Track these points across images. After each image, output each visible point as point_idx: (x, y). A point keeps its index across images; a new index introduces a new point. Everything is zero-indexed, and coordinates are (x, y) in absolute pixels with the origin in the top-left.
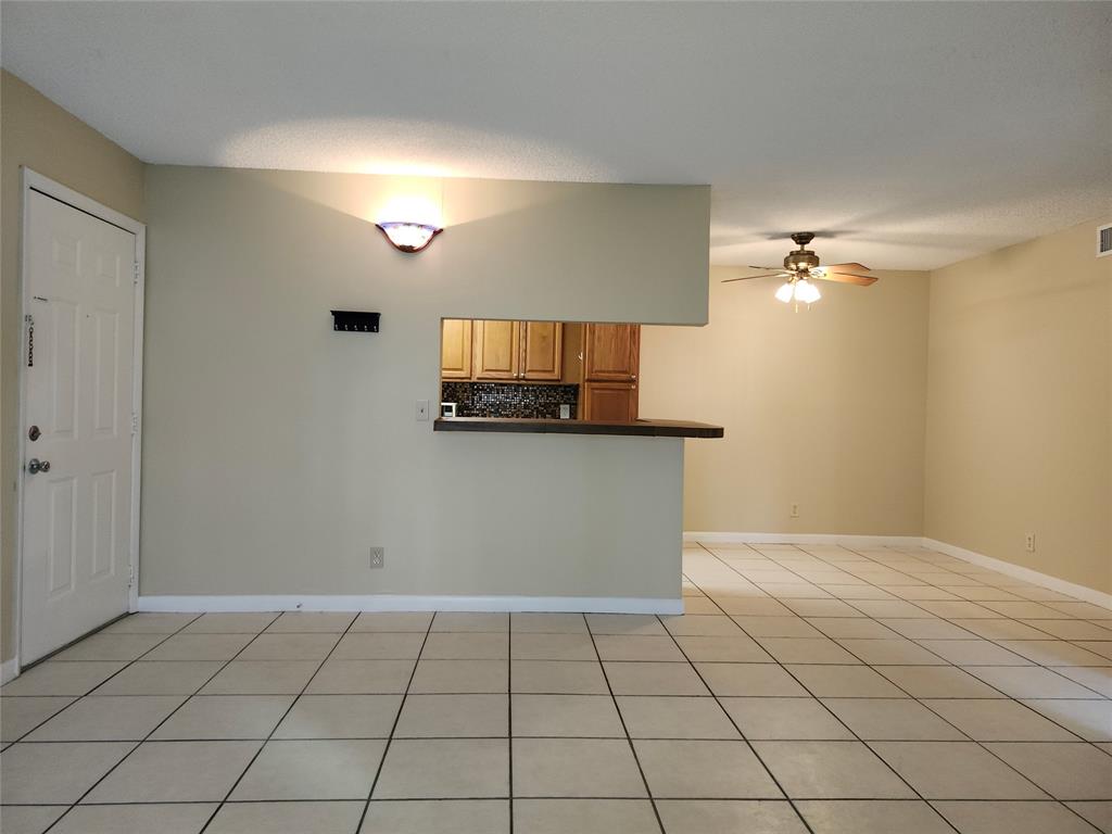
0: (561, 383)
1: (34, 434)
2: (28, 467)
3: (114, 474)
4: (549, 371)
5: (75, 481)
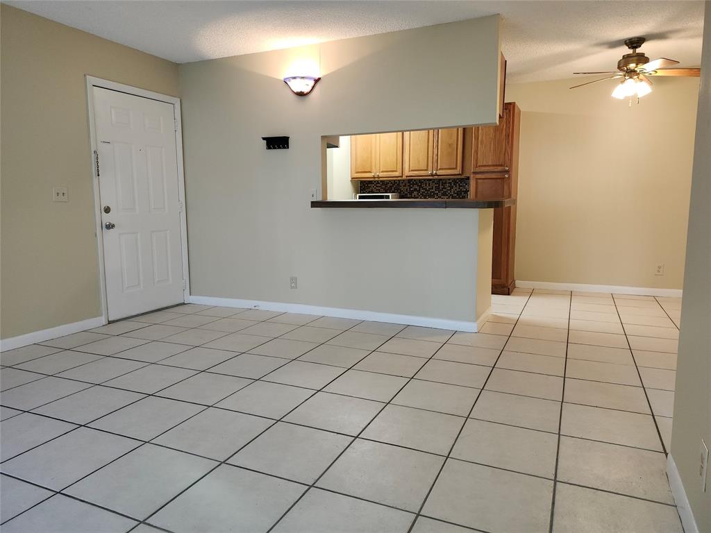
0: (463, 177)
1: (107, 210)
2: (104, 226)
3: (168, 232)
4: (453, 169)
5: (139, 234)
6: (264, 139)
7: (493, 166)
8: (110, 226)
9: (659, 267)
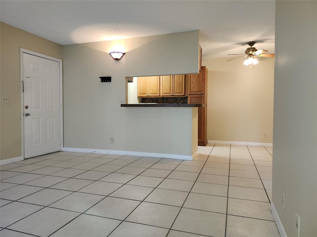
0: (185, 96)
1: (27, 107)
2: (25, 114)
4: (181, 93)
5: (41, 119)
6: (100, 77)
7: (197, 92)
8: (28, 115)
9: (265, 134)
